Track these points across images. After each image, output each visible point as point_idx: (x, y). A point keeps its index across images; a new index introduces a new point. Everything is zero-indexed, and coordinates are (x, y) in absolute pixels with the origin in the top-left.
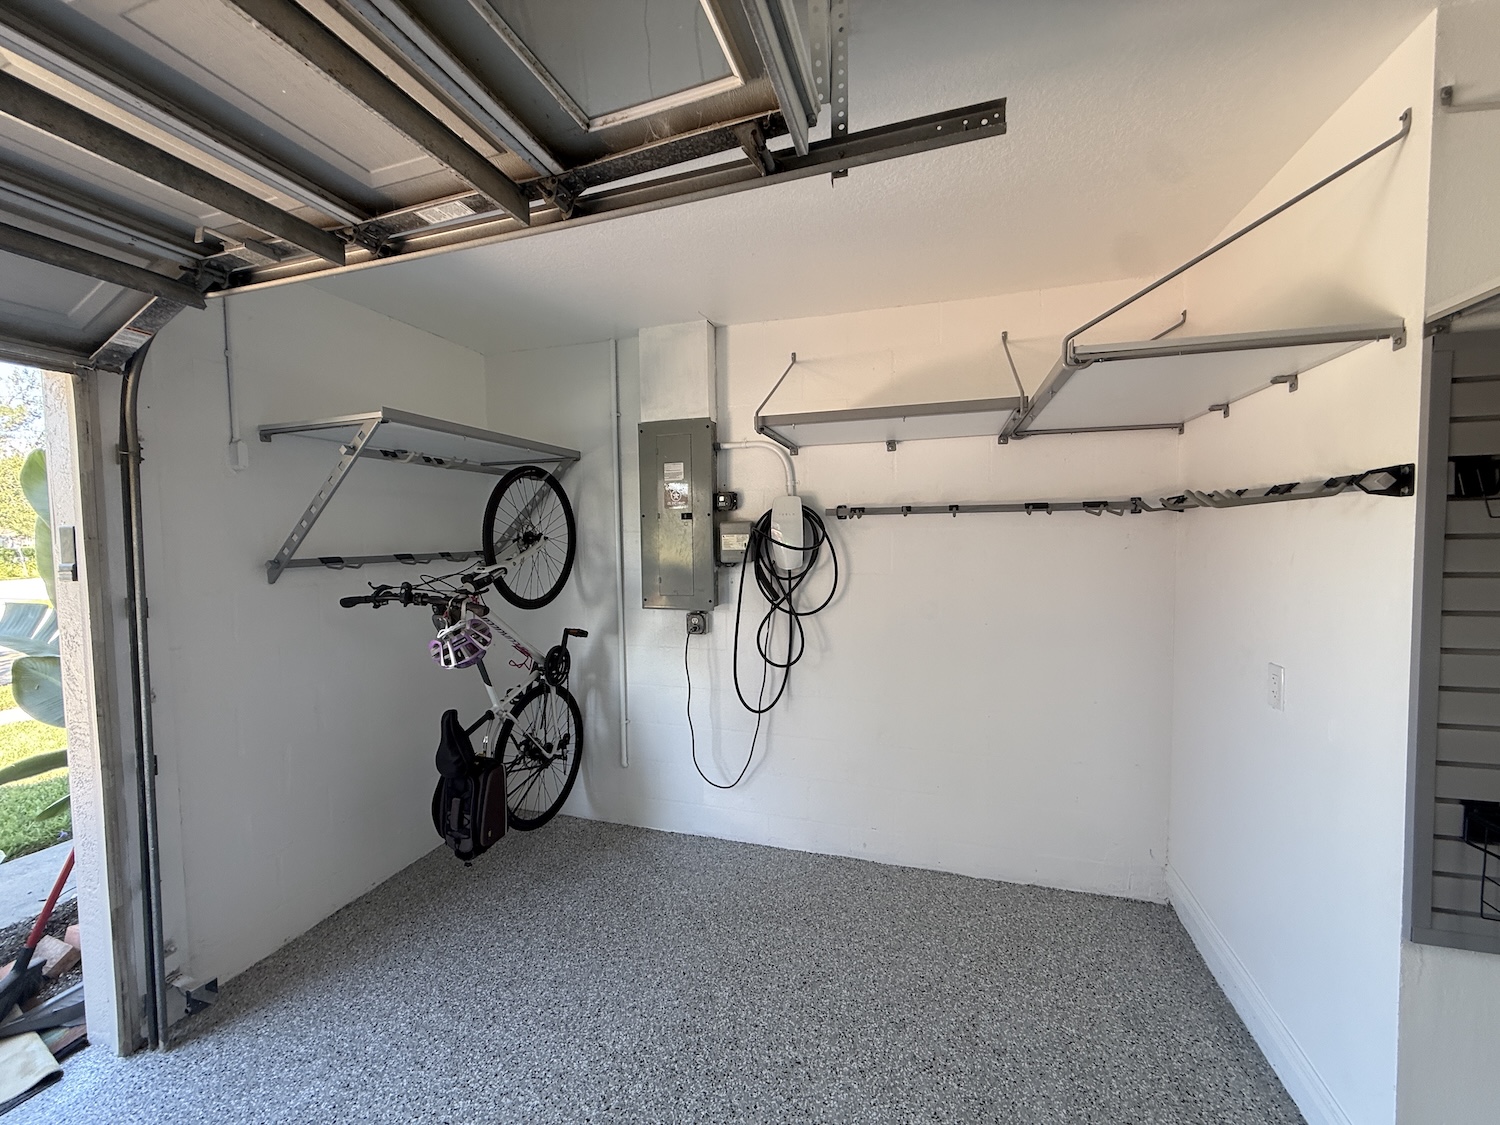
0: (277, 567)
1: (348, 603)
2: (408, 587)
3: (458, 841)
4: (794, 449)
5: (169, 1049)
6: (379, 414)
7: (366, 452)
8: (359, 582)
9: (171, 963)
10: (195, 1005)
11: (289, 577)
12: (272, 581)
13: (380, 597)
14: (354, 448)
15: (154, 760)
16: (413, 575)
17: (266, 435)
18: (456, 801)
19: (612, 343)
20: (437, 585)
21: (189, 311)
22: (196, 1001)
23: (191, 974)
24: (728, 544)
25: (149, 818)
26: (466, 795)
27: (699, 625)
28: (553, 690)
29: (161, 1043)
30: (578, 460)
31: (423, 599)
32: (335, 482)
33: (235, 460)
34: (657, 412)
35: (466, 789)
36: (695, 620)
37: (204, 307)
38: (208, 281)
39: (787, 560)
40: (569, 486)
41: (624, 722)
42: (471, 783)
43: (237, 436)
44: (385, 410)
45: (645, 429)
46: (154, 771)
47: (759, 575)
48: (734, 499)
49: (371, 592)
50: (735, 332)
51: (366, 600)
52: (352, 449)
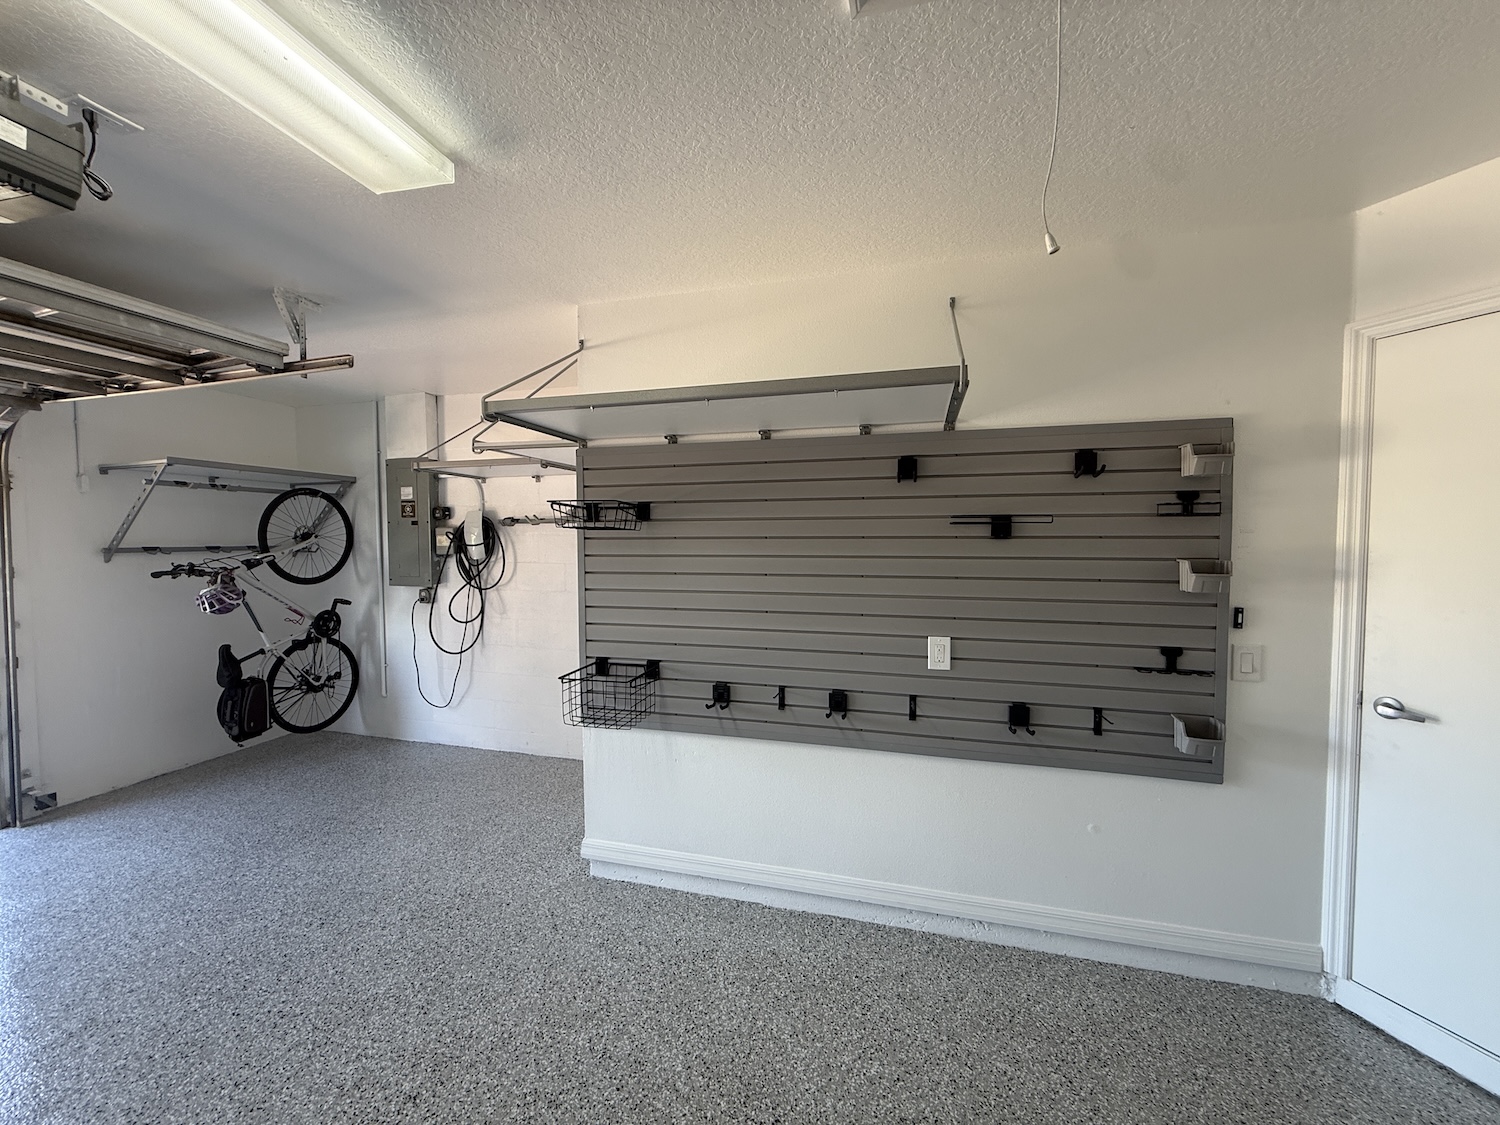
0: (109, 552)
1: (156, 575)
2: (192, 566)
3: (231, 728)
4: (484, 479)
5: (23, 827)
6: (165, 461)
7: (160, 482)
8: (165, 563)
9: (26, 784)
10: (41, 804)
11: (118, 559)
12: (107, 561)
13: (175, 572)
14: (152, 481)
15: (16, 660)
16: (197, 559)
17: (104, 470)
18: (230, 702)
19: (374, 404)
20: (211, 565)
21: (32, 412)
22: (42, 803)
23: (41, 789)
24: (440, 542)
25: (12, 692)
26: (236, 699)
27: (429, 598)
28: (324, 640)
29: (18, 823)
30: (355, 482)
31: (201, 573)
32: (142, 500)
33: (80, 487)
34: (394, 453)
35: (236, 695)
36: (423, 594)
37: (40, 409)
38: (42, 397)
39: (476, 553)
40: (346, 504)
41: (383, 665)
42: (240, 691)
43: (81, 471)
44: (168, 458)
45: (389, 463)
46: (16, 666)
47: (460, 563)
48: (447, 512)
49: (171, 568)
50: (449, 400)
51: (166, 573)
52: (149, 481)
